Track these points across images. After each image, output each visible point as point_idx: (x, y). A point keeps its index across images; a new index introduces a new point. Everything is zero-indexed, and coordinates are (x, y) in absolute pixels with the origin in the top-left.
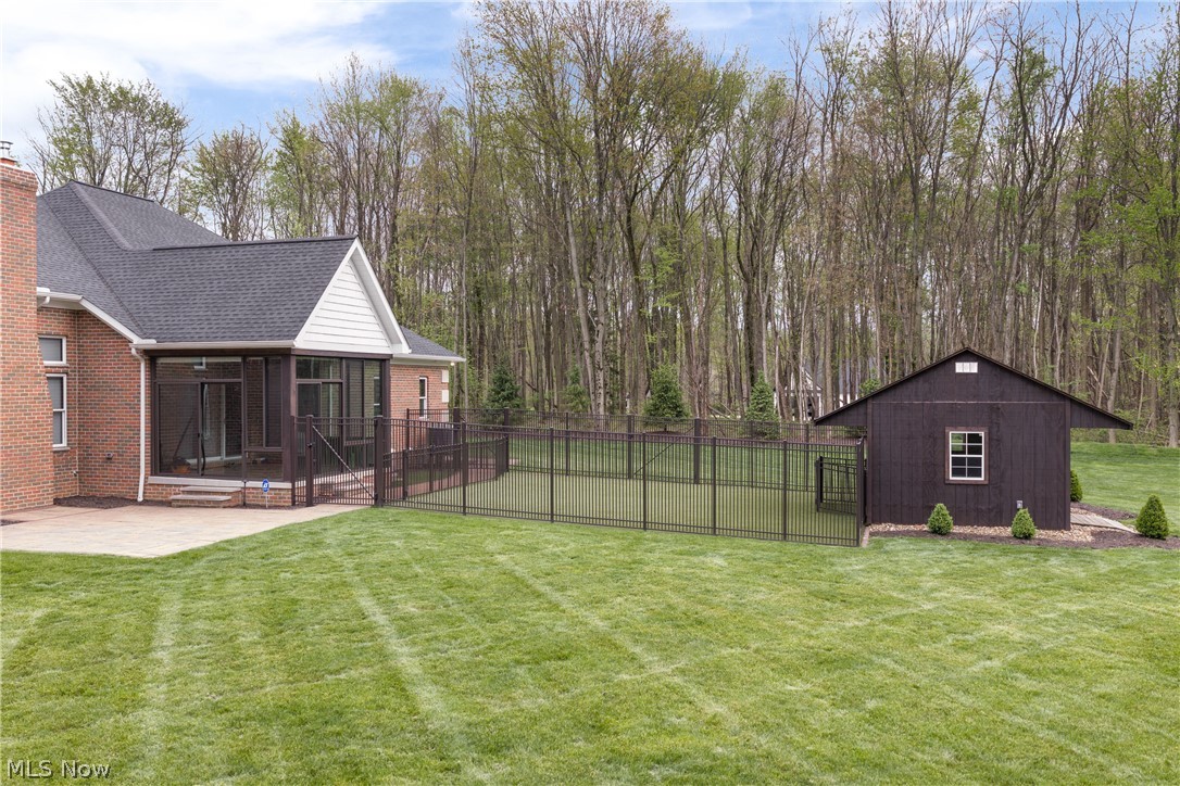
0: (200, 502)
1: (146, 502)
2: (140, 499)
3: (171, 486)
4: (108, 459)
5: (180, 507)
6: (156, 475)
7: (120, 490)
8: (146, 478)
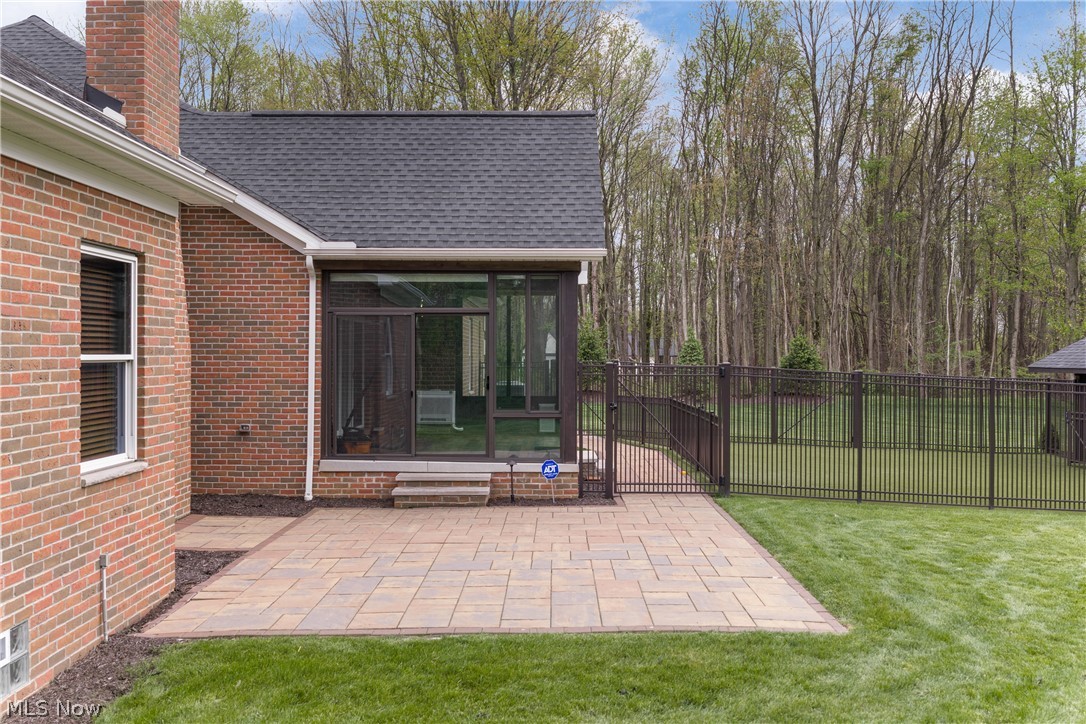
0: (447, 498)
1: (322, 502)
2: (309, 496)
3: (362, 473)
4: (242, 433)
5: (411, 507)
6: (332, 456)
7: (265, 482)
8: (317, 463)
